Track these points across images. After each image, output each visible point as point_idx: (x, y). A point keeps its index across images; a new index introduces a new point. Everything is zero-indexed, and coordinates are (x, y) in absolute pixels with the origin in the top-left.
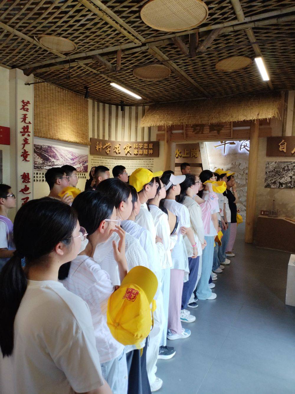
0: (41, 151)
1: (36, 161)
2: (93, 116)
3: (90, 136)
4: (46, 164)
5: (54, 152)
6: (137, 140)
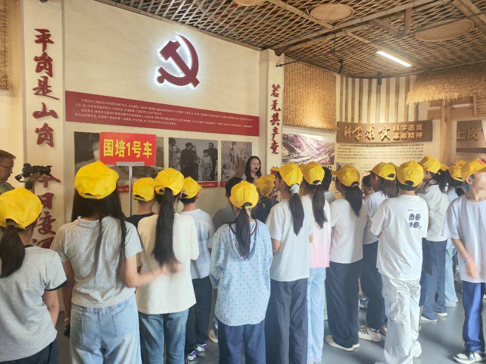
0: (287, 141)
1: (283, 153)
2: (341, 94)
3: (338, 120)
4: (292, 155)
5: (300, 142)
6: (397, 121)
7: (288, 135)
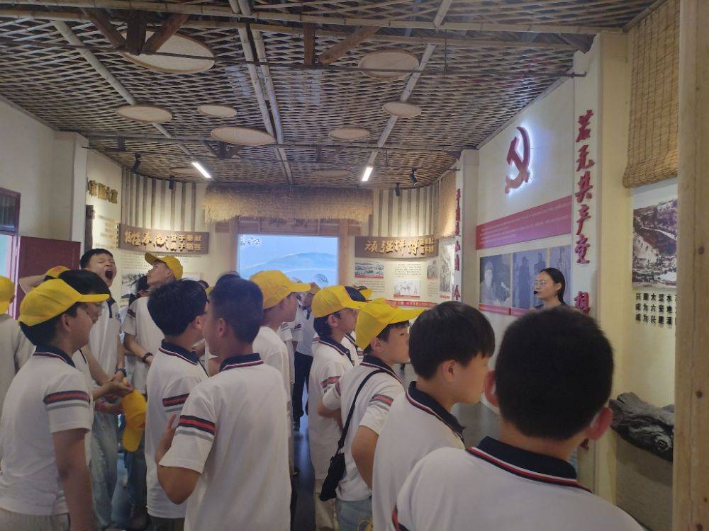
0: (654, 224)
1: (641, 259)
4: (667, 263)
7: (655, 209)
